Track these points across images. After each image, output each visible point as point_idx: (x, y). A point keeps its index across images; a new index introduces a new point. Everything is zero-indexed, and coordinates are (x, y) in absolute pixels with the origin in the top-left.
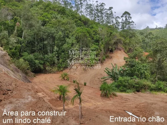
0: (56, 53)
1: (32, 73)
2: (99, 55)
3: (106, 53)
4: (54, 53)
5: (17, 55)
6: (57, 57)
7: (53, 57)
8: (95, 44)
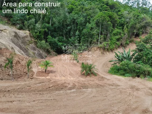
0: (78, 37)
1: (55, 53)
2: (121, 40)
3: (131, 38)
4: (76, 37)
5: (41, 37)
6: (78, 40)
7: (75, 40)
8: (118, 28)
